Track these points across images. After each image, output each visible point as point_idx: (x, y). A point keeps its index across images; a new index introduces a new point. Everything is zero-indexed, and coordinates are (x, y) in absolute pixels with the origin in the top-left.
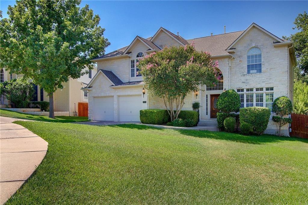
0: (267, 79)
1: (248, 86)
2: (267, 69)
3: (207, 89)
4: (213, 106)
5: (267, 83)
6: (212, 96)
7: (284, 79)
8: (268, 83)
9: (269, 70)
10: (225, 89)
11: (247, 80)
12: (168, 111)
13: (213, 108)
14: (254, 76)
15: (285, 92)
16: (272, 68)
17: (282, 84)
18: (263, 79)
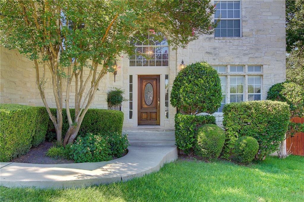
0: (252, 49)
1: (217, 60)
2: (252, 30)
3: (132, 64)
4: (143, 101)
5: (251, 57)
6: (142, 78)
7: (279, 51)
8: (253, 58)
9: (254, 33)
10: (183, 62)
11: (215, 49)
12: (49, 112)
13: (144, 103)
14: (228, 41)
15: (282, 75)
16: (260, 30)
17: (277, 61)
18: (245, 48)
